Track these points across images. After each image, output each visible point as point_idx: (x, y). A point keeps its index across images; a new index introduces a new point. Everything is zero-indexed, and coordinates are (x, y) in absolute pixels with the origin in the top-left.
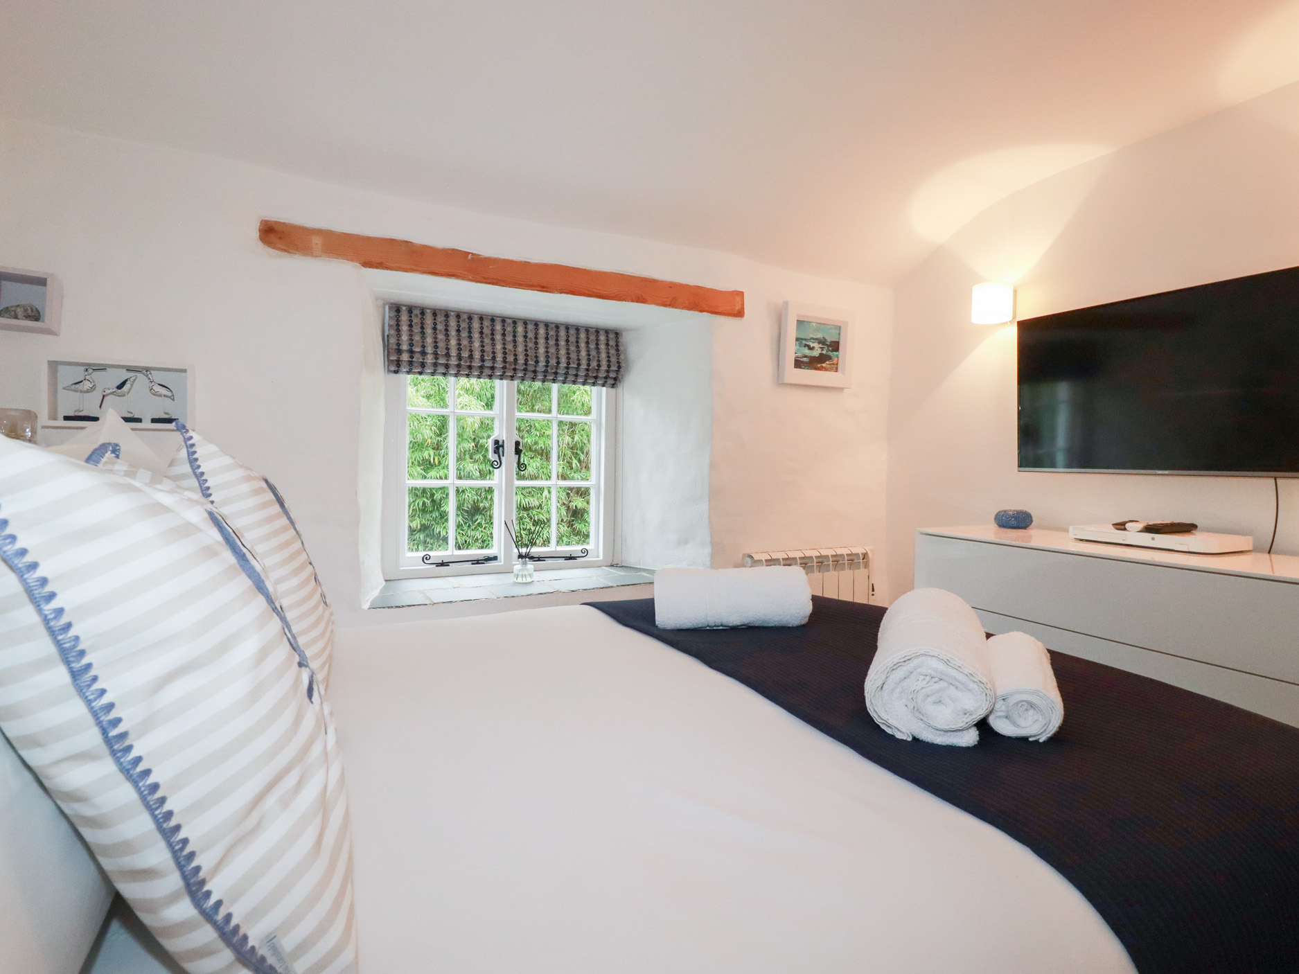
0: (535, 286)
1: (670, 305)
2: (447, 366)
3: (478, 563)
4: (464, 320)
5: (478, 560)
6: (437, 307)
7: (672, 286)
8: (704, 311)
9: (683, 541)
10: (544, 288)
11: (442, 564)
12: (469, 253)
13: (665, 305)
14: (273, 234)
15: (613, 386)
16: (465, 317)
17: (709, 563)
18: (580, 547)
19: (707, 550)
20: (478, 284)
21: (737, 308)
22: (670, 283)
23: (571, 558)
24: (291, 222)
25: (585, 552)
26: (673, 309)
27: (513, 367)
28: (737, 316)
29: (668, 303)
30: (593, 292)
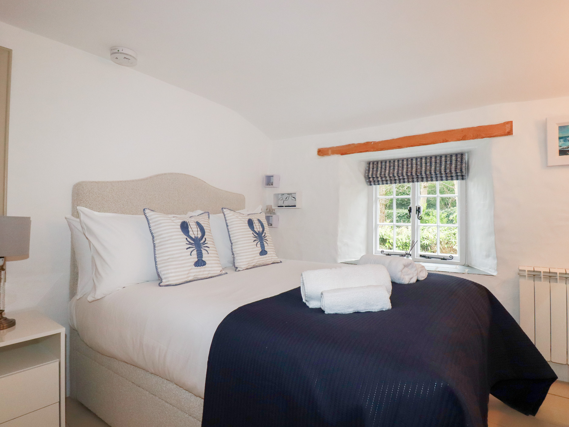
0: (396, 147)
1: (462, 140)
2: (387, 181)
3: (402, 256)
4: (392, 163)
5: (402, 255)
6: (382, 160)
7: (463, 130)
8: (484, 138)
9: (488, 256)
10: (400, 147)
11: (388, 255)
12: (372, 142)
13: (459, 140)
14: (322, 152)
15: (463, 179)
16: (392, 161)
17: (496, 268)
18: (449, 255)
19: (496, 262)
20: (376, 152)
21: (507, 131)
22: (462, 129)
23: (444, 259)
24: (324, 147)
25: (452, 258)
26: (464, 141)
27: (411, 177)
28: (507, 135)
29: (461, 139)
30: (421, 143)
